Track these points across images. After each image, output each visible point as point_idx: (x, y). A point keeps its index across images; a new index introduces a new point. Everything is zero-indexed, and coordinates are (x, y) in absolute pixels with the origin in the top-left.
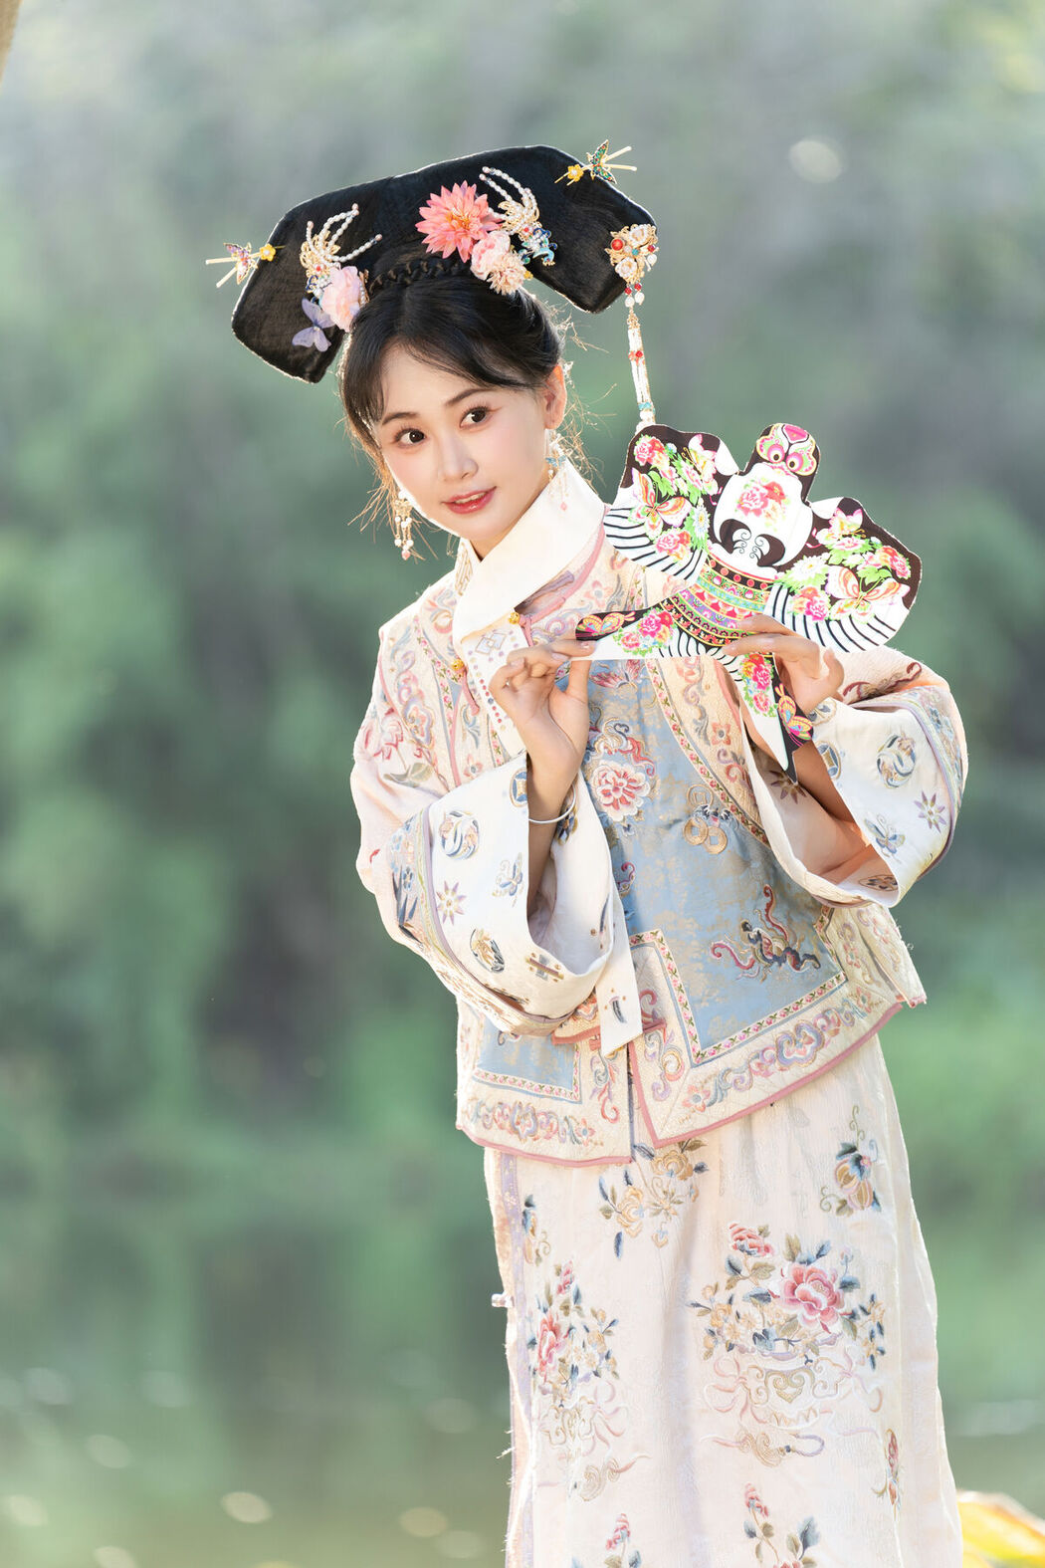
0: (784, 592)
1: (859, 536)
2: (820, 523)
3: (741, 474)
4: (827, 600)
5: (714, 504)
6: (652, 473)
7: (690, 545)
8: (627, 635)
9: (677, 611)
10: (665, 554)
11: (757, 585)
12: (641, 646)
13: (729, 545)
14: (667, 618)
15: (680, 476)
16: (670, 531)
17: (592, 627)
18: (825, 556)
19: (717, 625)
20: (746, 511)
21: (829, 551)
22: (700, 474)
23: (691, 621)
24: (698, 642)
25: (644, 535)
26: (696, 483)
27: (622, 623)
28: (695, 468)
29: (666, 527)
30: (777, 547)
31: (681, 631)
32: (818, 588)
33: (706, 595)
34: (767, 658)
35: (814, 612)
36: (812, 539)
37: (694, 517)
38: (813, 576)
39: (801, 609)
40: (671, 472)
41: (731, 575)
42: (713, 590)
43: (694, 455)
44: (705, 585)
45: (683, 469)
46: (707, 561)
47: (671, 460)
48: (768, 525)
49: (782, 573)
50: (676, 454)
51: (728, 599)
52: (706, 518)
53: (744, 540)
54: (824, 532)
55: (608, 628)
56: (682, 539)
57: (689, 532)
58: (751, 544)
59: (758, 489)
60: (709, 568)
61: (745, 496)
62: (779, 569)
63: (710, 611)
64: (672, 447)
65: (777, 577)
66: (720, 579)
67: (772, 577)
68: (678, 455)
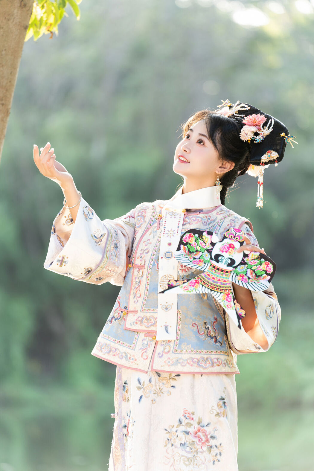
0: (235, 274)
1: (257, 259)
2: (246, 256)
4: (247, 277)
5: (211, 251)
6: (188, 245)
7: (204, 262)
8: (184, 286)
9: (201, 279)
10: (195, 264)
11: (227, 272)
12: (189, 290)
13: (218, 261)
14: (197, 282)
15: (198, 245)
16: (196, 260)
17: (173, 284)
18: (246, 265)
19: (214, 283)
20: (223, 251)
22: (205, 243)
23: (206, 282)
25: (188, 260)
26: (204, 247)
27: (183, 283)
28: (204, 242)
30: (233, 262)
31: (203, 285)
32: (245, 275)
33: (210, 275)
36: (243, 260)
37: (203, 256)
38: (243, 271)
40: (195, 244)
41: (218, 269)
42: (212, 273)
43: (204, 238)
44: (210, 272)
45: (200, 243)
46: (210, 265)
47: (196, 240)
48: (230, 255)
49: (234, 269)
50: (198, 238)
51: (218, 276)
52: (208, 255)
53: (222, 259)
54: (247, 258)
55: (178, 284)
56: (200, 261)
57: (203, 259)
58: (224, 261)
59: (226, 246)
60: (211, 267)
61: (222, 248)
62: (234, 267)
63: (212, 280)
64: (197, 235)
65: (233, 270)
66: (214, 270)
67: (231, 270)
68: (199, 238)
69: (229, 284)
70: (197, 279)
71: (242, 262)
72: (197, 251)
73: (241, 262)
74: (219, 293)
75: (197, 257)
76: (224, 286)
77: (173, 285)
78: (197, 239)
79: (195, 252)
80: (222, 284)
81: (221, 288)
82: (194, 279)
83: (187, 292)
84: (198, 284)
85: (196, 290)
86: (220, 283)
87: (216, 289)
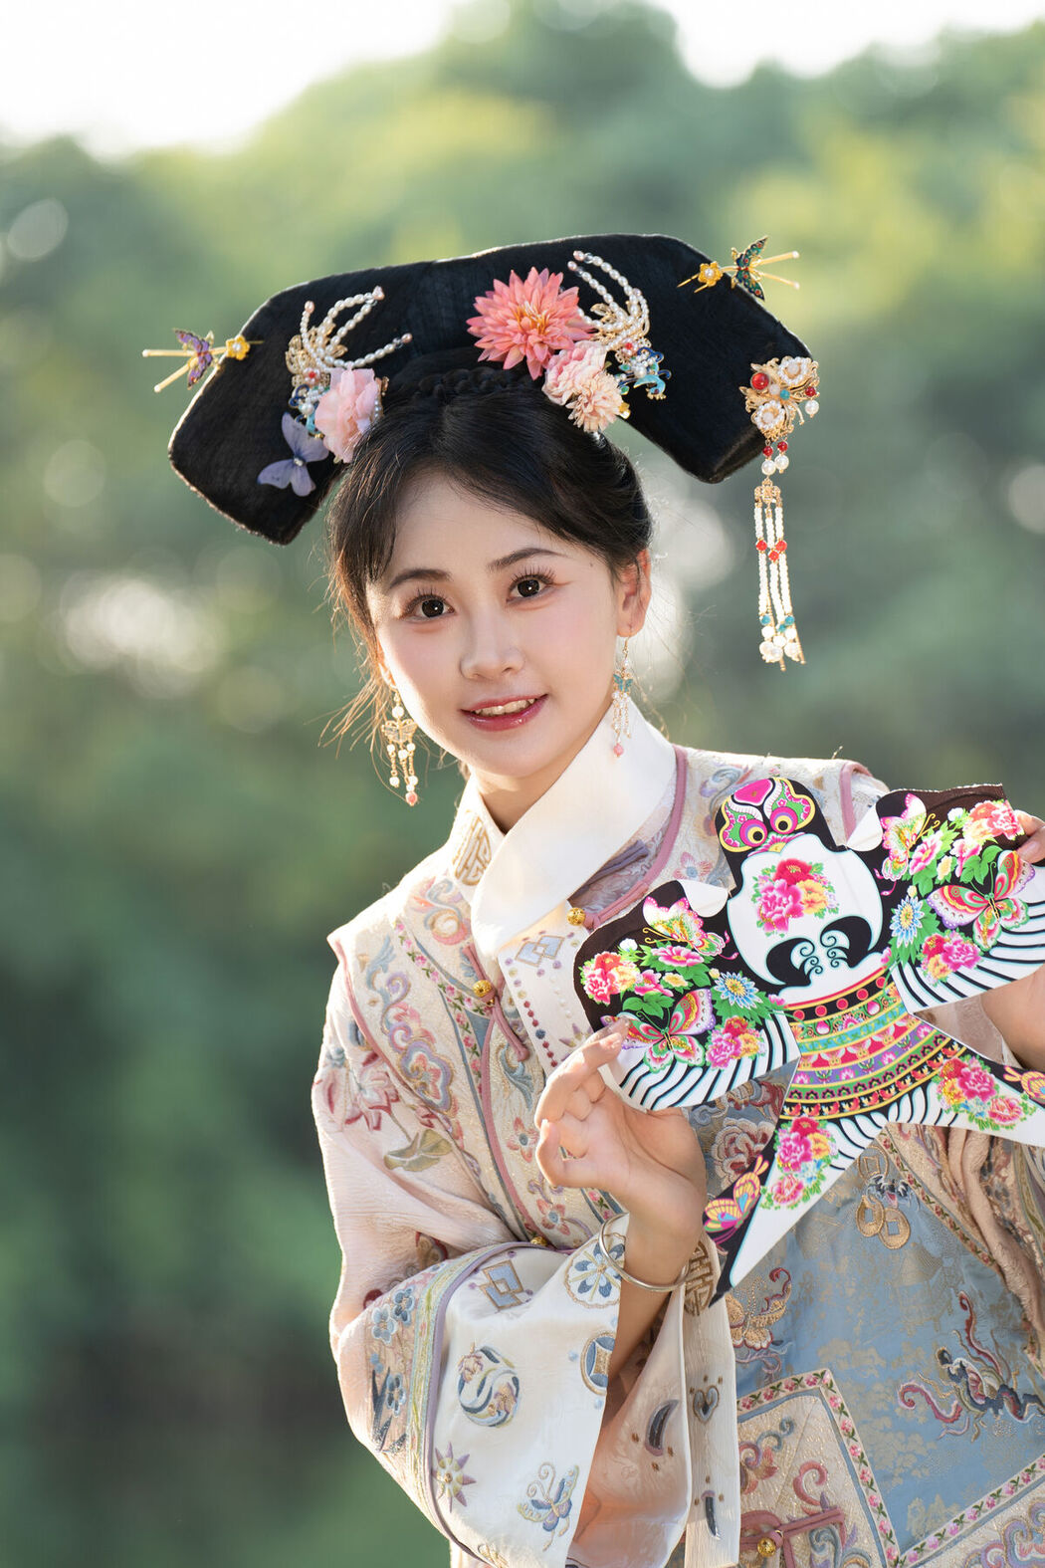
0: (907, 969)
1: (930, 830)
2: (874, 859)
3: (734, 893)
4: (959, 936)
5: (734, 956)
6: (628, 1004)
7: (751, 1025)
8: (776, 1188)
9: (809, 1106)
10: (733, 1063)
11: (872, 988)
12: (806, 1184)
13: (800, 978)
14: (805, 1125)
15: (663, 973)
16: (713, 1037)
17: (727, 1218)
18: (912, 891)
19: (871, 1075)
20: (782, 923)
21: (910, 883)
22: (684, 944)
23: (837, 1099)
24: (867, 1115)
25: (689, 1069)
26: (690, 960)
27: (757, 1182)
28: (675, 943)
29: (702, 1038)
30: (854, 927)
31: (837, 1122)
32: (938, 933)
33: (825, 1057)
34: (963, 1055)
35: (960, 960)
36: (882, 884)
37: (723, 997)
38: (919, 925)
39: (943, 970)
40: (649, 978)
41: (832, 1008)
42: (827, 1043)
43: (661, 929)
44: (813, 1047)
45: (661, 959)
46: (790, 1020)
47: (638, 963)
48: (820, 915)
49: (886, 951)
50: (639, 949)
51: (855, 1035)
52: (737, 980)
53: (808, 957)
54: (887, 863)
55: (748, 1203)
56: (734, 1032)
57: (736, 1017)
58: (821, 952)
59: (771, 889)
60: (799, 1024)
61: (763, 911)
62: (879, 948)
63: (847, 1068)
64: (628, 945)
65: (885, 960)
66: (823, 1024)
67: (880, 965)
68: (642, 947)
69: (926, 1029)
70: (794, 1119)
71: (886, 893)
72: (678, 996)
73: (883, 897)
74: (919, 1094)
75: (705, 1021)
76: (910, 1051)
77: (735, 1222)
78: (643, 955)
79: (675, 1004)
80: (895, 1051)
81: (910, 1069)
82: (783, 1125)
83: (806, 1198)
84: (817, 1135)
85: (829, 1161)
86: (891, 1056)
87: (893, 1090)
